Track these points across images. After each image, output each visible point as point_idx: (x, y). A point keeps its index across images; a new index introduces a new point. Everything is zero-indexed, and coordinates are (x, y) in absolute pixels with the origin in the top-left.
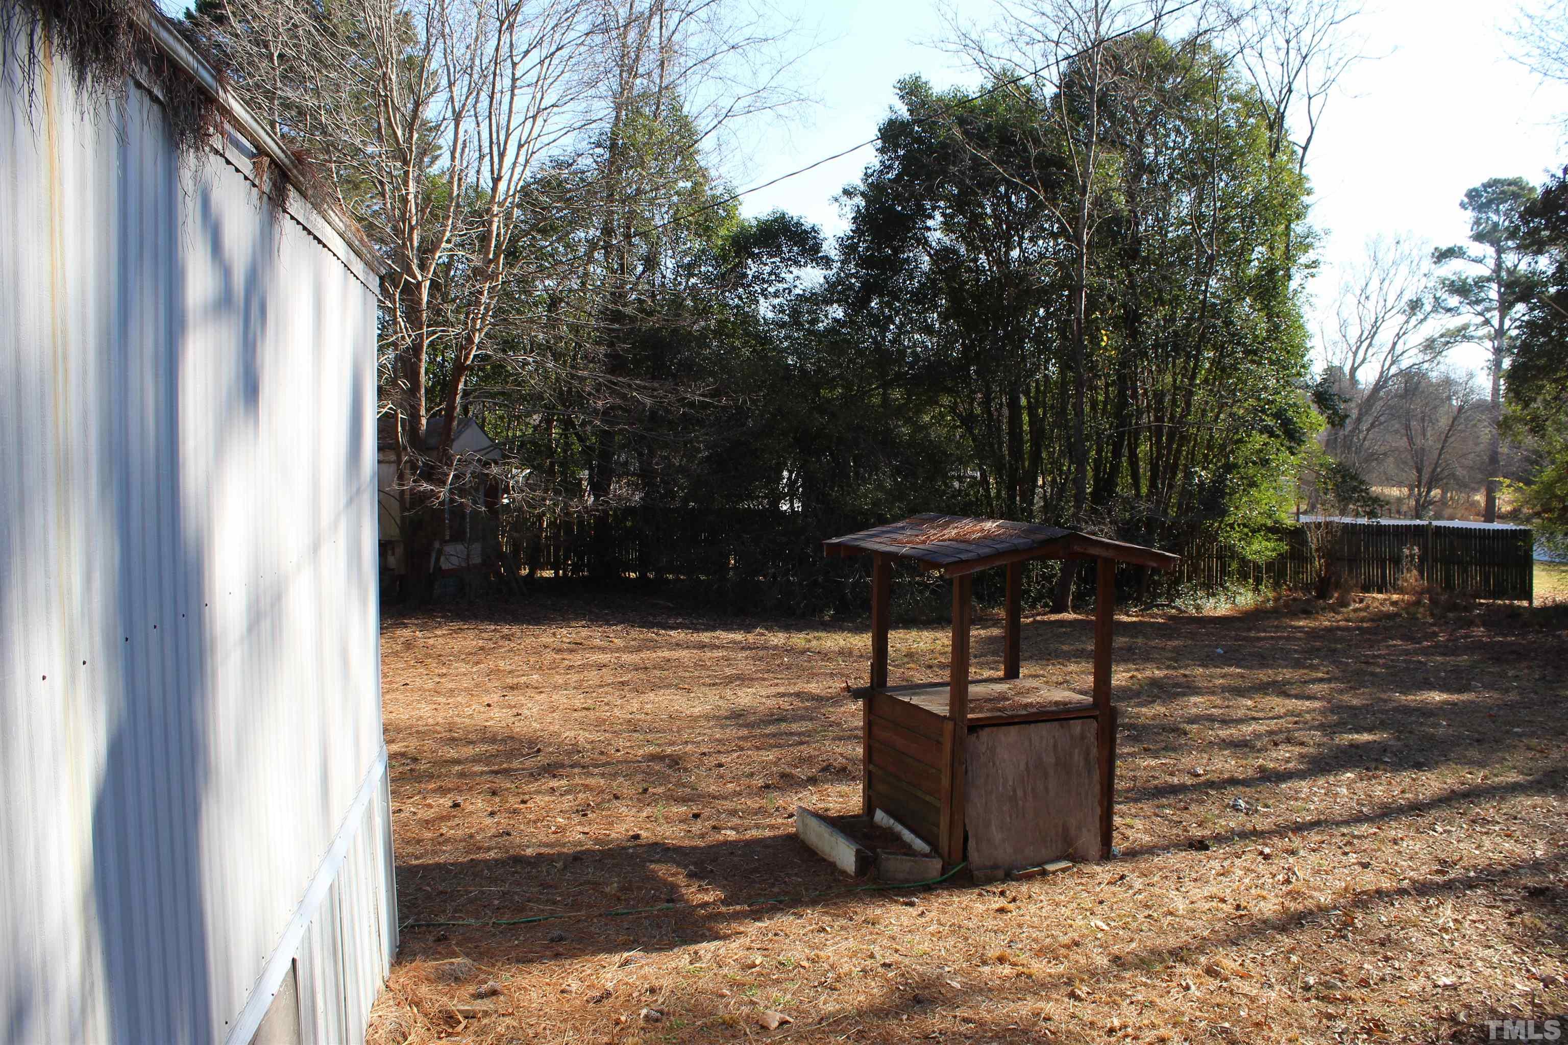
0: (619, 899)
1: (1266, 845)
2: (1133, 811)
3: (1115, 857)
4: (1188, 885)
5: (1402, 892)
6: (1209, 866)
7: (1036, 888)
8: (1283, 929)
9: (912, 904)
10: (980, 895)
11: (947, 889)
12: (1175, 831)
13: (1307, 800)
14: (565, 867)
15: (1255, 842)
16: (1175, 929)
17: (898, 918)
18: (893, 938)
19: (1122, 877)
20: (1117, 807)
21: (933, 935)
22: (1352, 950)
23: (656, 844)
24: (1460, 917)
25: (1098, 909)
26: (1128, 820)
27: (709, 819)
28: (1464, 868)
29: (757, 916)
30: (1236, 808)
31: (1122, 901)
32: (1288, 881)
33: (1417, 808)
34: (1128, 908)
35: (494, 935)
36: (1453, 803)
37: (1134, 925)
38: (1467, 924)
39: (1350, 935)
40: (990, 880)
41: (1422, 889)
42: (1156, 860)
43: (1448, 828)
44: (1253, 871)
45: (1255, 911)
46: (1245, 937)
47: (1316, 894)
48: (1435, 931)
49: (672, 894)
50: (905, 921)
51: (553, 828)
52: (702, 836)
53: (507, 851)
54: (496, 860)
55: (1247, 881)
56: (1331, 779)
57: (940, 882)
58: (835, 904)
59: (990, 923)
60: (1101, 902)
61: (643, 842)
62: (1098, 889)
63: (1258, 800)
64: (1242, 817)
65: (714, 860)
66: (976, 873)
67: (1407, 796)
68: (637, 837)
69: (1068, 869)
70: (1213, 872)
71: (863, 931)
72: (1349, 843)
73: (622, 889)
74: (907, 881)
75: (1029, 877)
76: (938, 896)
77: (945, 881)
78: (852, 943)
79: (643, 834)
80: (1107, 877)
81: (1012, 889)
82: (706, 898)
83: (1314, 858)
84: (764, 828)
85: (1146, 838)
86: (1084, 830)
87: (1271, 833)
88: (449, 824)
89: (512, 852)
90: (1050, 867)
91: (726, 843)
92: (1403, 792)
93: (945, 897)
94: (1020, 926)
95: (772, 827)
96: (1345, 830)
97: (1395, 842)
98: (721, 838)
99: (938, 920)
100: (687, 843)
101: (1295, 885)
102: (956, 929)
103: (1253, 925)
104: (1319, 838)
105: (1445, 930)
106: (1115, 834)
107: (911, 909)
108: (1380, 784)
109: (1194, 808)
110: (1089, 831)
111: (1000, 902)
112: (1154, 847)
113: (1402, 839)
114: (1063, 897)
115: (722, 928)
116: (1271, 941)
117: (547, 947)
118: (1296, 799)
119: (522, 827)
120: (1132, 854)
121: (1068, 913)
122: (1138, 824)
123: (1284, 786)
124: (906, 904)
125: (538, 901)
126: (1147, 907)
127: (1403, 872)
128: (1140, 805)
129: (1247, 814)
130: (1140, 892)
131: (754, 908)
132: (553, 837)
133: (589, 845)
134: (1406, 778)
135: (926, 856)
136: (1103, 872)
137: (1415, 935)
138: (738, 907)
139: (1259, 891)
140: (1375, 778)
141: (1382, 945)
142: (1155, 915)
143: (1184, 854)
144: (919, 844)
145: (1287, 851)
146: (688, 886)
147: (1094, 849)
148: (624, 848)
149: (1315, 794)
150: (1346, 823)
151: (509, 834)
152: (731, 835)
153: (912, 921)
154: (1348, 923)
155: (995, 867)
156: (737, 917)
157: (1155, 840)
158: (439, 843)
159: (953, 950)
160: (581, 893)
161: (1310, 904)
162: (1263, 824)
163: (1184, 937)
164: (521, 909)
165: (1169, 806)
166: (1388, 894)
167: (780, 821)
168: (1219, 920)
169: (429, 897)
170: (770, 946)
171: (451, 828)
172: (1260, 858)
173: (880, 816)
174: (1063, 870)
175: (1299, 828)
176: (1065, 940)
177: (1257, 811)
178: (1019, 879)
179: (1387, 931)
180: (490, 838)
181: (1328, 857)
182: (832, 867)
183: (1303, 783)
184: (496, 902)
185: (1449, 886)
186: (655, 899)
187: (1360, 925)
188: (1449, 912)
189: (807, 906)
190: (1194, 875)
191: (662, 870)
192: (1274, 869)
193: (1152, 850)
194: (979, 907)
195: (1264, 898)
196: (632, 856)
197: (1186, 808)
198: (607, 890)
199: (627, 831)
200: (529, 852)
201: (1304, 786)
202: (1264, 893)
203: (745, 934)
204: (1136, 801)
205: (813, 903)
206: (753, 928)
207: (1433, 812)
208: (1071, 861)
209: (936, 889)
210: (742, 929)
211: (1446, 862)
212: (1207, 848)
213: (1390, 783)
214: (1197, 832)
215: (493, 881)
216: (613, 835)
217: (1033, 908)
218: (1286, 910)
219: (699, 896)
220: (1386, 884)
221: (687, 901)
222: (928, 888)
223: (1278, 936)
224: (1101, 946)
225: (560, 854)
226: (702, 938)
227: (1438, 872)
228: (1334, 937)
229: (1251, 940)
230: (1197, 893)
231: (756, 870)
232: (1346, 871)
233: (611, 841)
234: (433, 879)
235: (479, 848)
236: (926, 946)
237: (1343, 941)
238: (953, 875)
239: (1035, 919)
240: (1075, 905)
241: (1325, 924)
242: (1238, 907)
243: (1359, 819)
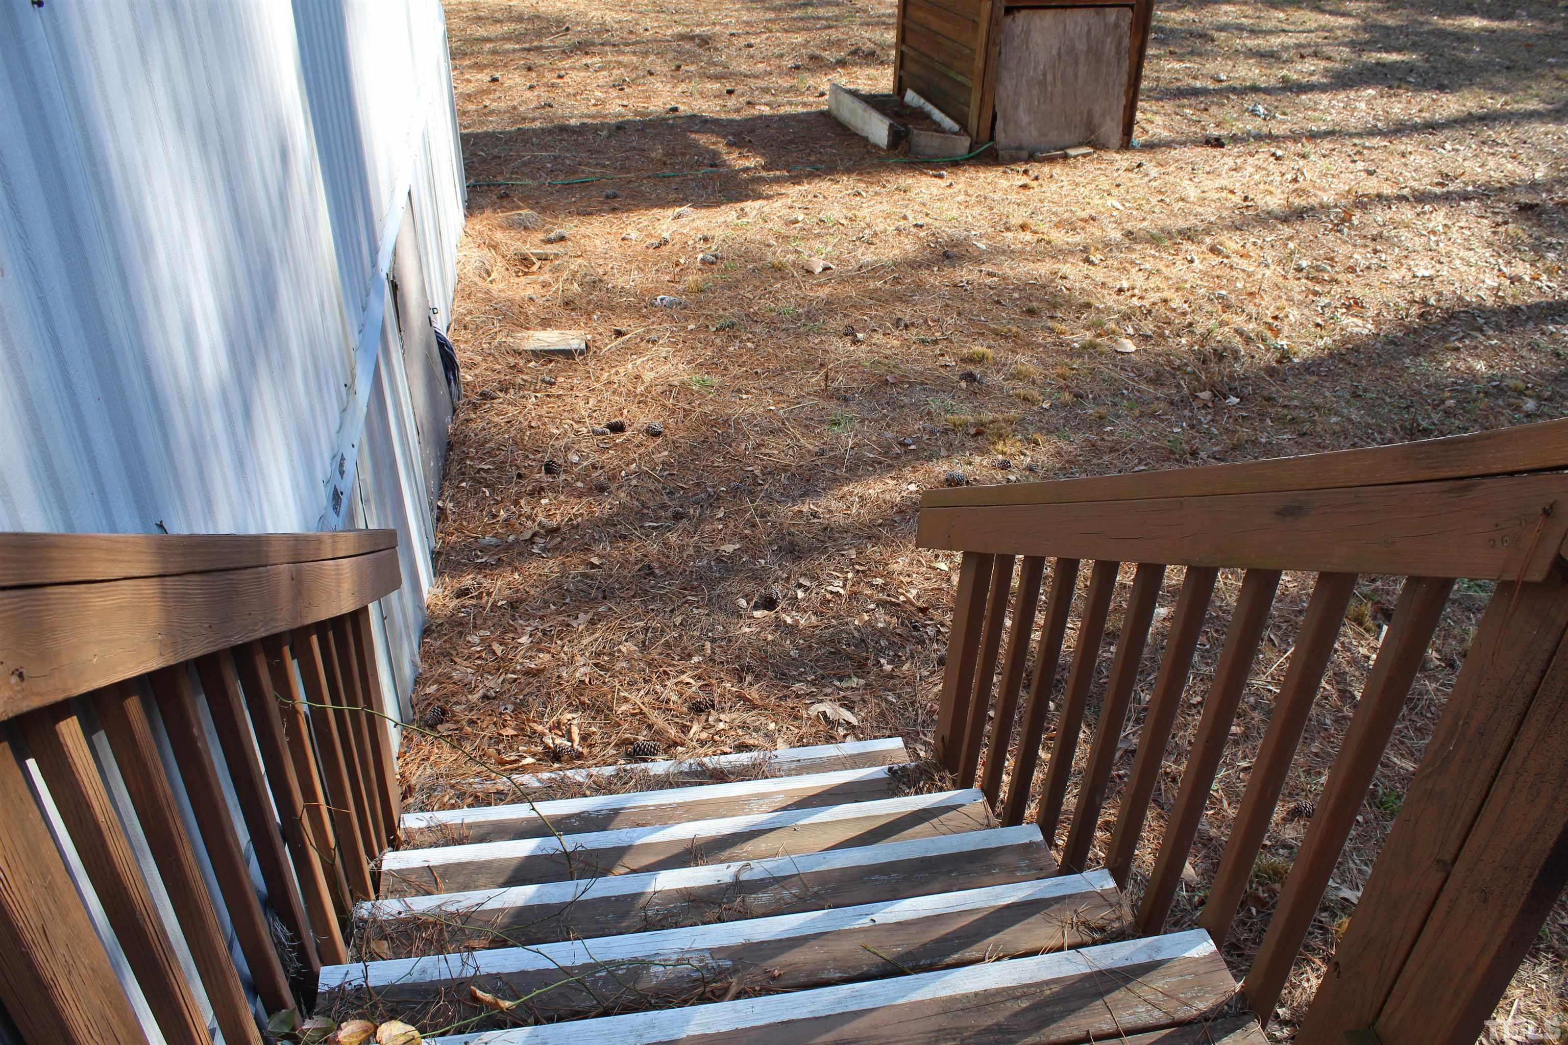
0: (665, 164)
1: (1279, 148)
2: (1154, 108)
3: (1134, 148)
4: (1201, 176)
5: (1402, 198)
6: (1222, 161)
7: (1057, 170)
8: (1285, 220)
9: (941, 177)
10: (1005, 172)
11: (974, 165)
12: (1193, 129)
13: (1326, 111)
14: (609, 137)
15: (1269, 144)
16: (1186, 215)
17: (928, 187)
18: (924, 204)
19: (1139, 166)
20: (1140, 104)
21: (960, 204)
22: (1345, 242)
23: (695, 116)
24: (1450, 223)
25: (1115, 191)
26: (1149, 116)
27: (743, 95)
28: (1464, 183)
29: (796, 180)
30: (1254, 113)
31: (1138, 186)
32: (1295, 180)
33: (1431, 127)
34: (1141, 192)
35: (552, 193)
36: (1467, 125)
37: (1147, 207)
38: (1454, 229)
39: (1346, 230)
40: (1015, 160)
41: (1421, 198)
42: (1173, 152)
43: (1457, 146)
44: (1264, 169)
45: (1261, 203)
46: (1248, 225)
47: (1319, 193)
48: (1425, 233)
49: (715, 161)
50: (935, 191)
51: (593, 101)
52: (738, 111)
53: (552, 121)
54: (543, 129)
55: (1257, 177)
56: (1352, 94)
57: (968, 160)
58: (869, 173)
59: (1013, 197)
60: (1118, 186)
61: (682, 114)
62: (1116, 174)
63: (1276, 107)
64: (1259, 121)
65: (752, 131)
66: (1001, 153)
67: (1424, 115)
68: (675, 110)
69: (1089, 154)
70: (1226, 167)
71: (896, 197)
72: (1360, 153)
73: (666, 155)
74: (937, 157)
75: (1051, 160)
76: (965, 171)
77: (972, 158)
78: (885, 207)
79: (682, 108)
80: (1126, 164)
81: (1035, 169)
82: (747, 164)
83: (1323, 163)
84: (797, 105)
85: (1165, 134)
86: (1108, 118)
87: (1285, 138)
88: (491, 97)
89: (556, 122)
90: (1072, 152)
91: (761, 117)
92: (1420, 111)
93: (971, 172)
94: (1041, 201)
95: (805, 104)
96: (1356, 141)
97: (1403, 155)
98: (756, 113)
99: (965, 191)
100: (723, 116)
101: (1302, 184)
102: (982, 200)
103: (1257, 215)
104: (1331, 146)
105: (1433, 232)
106: (1135, 127)
107: (939, 181)
108: (1400, 102)
109: (1214, 110)
110: (1112, 120)
111: (1024, 180)
112: (1173, 141)
113: (1410, 153)
114: (1082, 179)
115: (765, 189)
116: (1273, 229)
117: (603, 203)
118: (1315, 110)
119: (562, 100)
120: (1150, 146)
121: (1087, 192)
122: (1158, 119)
123: (1304, 97)
124: (935, 176)
125: (588, 165)
126: (1160, 192)
127: (1405, 181)
128: (1161, 103)
129: (1265, 119)
130: (1155, 179)
131: (792, 174)
132: (593, 110)
133: (630, 117)
134: (1426, 98)
135: (955, 133)
136: (1122, 160)
137: (1404, 234)
138: (778, 173)
139: (1267, 186)
140: (1396, 96)
141: (1374, 240)
142: (1168, 200)
143: (1200, 149)
144: (948, 123)
145: (1299, 155)
146: (729, 153)
147: (1116, 138)
148: (664, 119)
149: (1333, 107)
150: (1360, 135)
151: (550, 106)
152: (766, 110)
153: (941, 191)
154: (1346, 219)
155: (1020, 148)
156: (777, 180)
157: (1173, 135)
158: (485, 114)
159: (979, 217)
160: (627, 158)
161: (1313, 201)
162: (1278, 129)
163: (1192, 221)
164: (573, 171)
165: (1190, 106)
166: (1388, 199)
167: (811, 99)
168: (1227, 209)
169: (484, 161)
170: (810, 206)
171: (494, 100)
172: (1272, 159)
173: (911, 97)
174: (1084, 156)
175: (1313, 136)
176: (1084, 215)
177: (1274, 117)
178: (1041, 161)
179: (1379, 229)
180: (534, 109)
181: (1338, 162)
182: (864, 141)
183: (1323, 96)
184: (549, 165)
185: (1446, 197)
186: (700, 164)
187: (1356, 222)
188: (1440, 219)
189: (843, 174)
190: (1208, 169)
191: (703, 139)
192: (1284, 169)
193: (1169, 144)
194: (1003, 183)
195: (1271, 193)
196: (672, 127)
197: (1206, 110)
198: (653, 155)
199: (664, 104)
200: (573, 122)
201: (1324, 99)
202: (1272, 189)
203: (787, 196)
204: (1158, 100)
205: (848, 171)
206: (793, 191)
207: (1446, 131)
208: (1092, 147)
209: (963, 165)
210: (783, 191)
211: (1447, 176)
212: (1222, 145)
213: (1409, 102)
214: (1213, 132)
215: (545, 147)
216: (652, 108)
217: (1054, 187)
218: (1291, 204)
219: (740, 162)
220: (1387, 190)
221: (729, 166)
222: (955, 164)
223: (1280, 226)
224: (1116, 222)
225: (602, 124)
226: (747, 198)
227: (1438, 184)
228: (1331, 230)
229: (1254, 227)
230: (1209, 184)
231: (791, 142)
232: (1352, 177)
233: (651, 114)
234: (485, 145)
235: (524, 119)
236: (955, 213)
237: (1338, 234)
238: (979, 154)
239: (1055, 196)
240: (1093, 186)
241: (1324, 219)
242: (1246, 199)
243: (1373, 132)
